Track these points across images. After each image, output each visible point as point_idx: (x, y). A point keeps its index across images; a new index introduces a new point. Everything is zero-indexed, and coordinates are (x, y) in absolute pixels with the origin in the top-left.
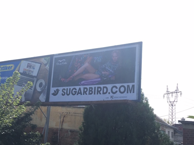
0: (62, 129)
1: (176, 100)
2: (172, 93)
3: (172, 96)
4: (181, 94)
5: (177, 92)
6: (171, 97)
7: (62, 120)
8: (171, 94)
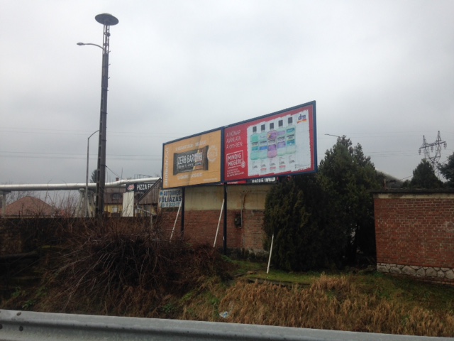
0: (244, 210)
1: (438, 155)
2: (432, 145)
3: (432, 149)
4: (445, 145)
5: (438, 142)
6: (430, 151)
7: (243, 200)
8: (430, 148)
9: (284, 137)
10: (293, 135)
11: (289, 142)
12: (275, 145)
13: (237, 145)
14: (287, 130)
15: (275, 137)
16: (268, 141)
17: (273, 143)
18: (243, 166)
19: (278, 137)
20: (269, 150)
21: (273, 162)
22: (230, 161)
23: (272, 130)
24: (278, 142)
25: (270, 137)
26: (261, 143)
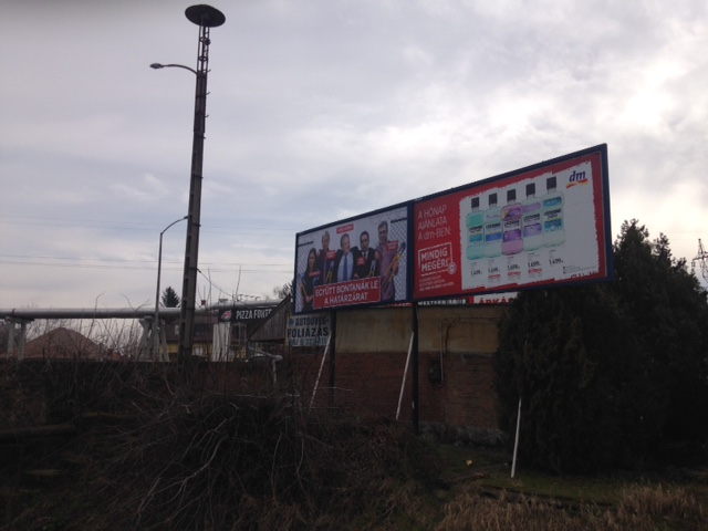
0: (447, 354)
7: (444, 333)
9: (538, 215)
10: (559, 211)
11: (548, 224)
12: (519, 232)
13: (440, 233)
14: (546, 202)
15: (520, 217)
16: (503, 223)
17: (513, 228)
18: (452, 270)
19: (525, 215)
20: (505, 241)
21: (513, 263)
22: (424, 262)
23: (512, 202)
24: (526, 224)
25: (508, 216)
26: (489, 227)
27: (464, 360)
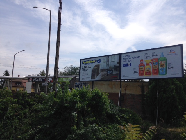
0: (125, 94)
7: (125, 89)
27: (130, 96)
